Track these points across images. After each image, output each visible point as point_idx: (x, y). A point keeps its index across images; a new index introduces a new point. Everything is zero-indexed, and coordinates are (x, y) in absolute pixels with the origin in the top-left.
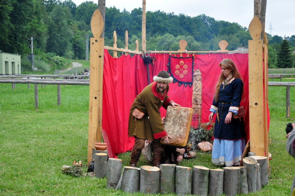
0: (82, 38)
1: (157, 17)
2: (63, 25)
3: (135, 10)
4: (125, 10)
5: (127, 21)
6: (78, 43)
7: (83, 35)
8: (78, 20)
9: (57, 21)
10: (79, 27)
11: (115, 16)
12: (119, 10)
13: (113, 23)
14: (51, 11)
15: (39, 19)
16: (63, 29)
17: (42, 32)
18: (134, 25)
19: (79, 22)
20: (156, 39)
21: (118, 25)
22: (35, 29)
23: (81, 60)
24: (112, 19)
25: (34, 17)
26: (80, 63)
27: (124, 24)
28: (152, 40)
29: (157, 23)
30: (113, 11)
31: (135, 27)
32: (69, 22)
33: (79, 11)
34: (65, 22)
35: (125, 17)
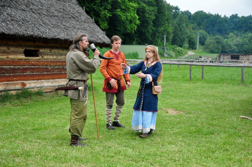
0: (195, 36)
1: (249, 20)
2: (183, 27)
3: (233, 15)
4: (225, 16)
5: (226, 23)
6: (192, 39)
7: (195, 33)
8: (192, 23)
9: (179, 25)
10: (193, 28)
11: (218, 20)
12: (221, 16)
13: (216, 25)
14: (176, 18)
15: (169, 23)
16: (183, 29)
17: (170, 32)
18: (231, 26)
19: (193, 25)
20: (247, 36)
21: (220, 26)
22: (166, 30)
23: (193, 50)
24: (215, 22)
25: (166, 22)
26: (193, 52)
27: (224, 26)
28: (244, 36)
29: (249, 24)
30: (217, 17)
31: (231, 27)
32: (187, 25)
33: (193, 17)
34: (184, 25)
35: (225, 21)
